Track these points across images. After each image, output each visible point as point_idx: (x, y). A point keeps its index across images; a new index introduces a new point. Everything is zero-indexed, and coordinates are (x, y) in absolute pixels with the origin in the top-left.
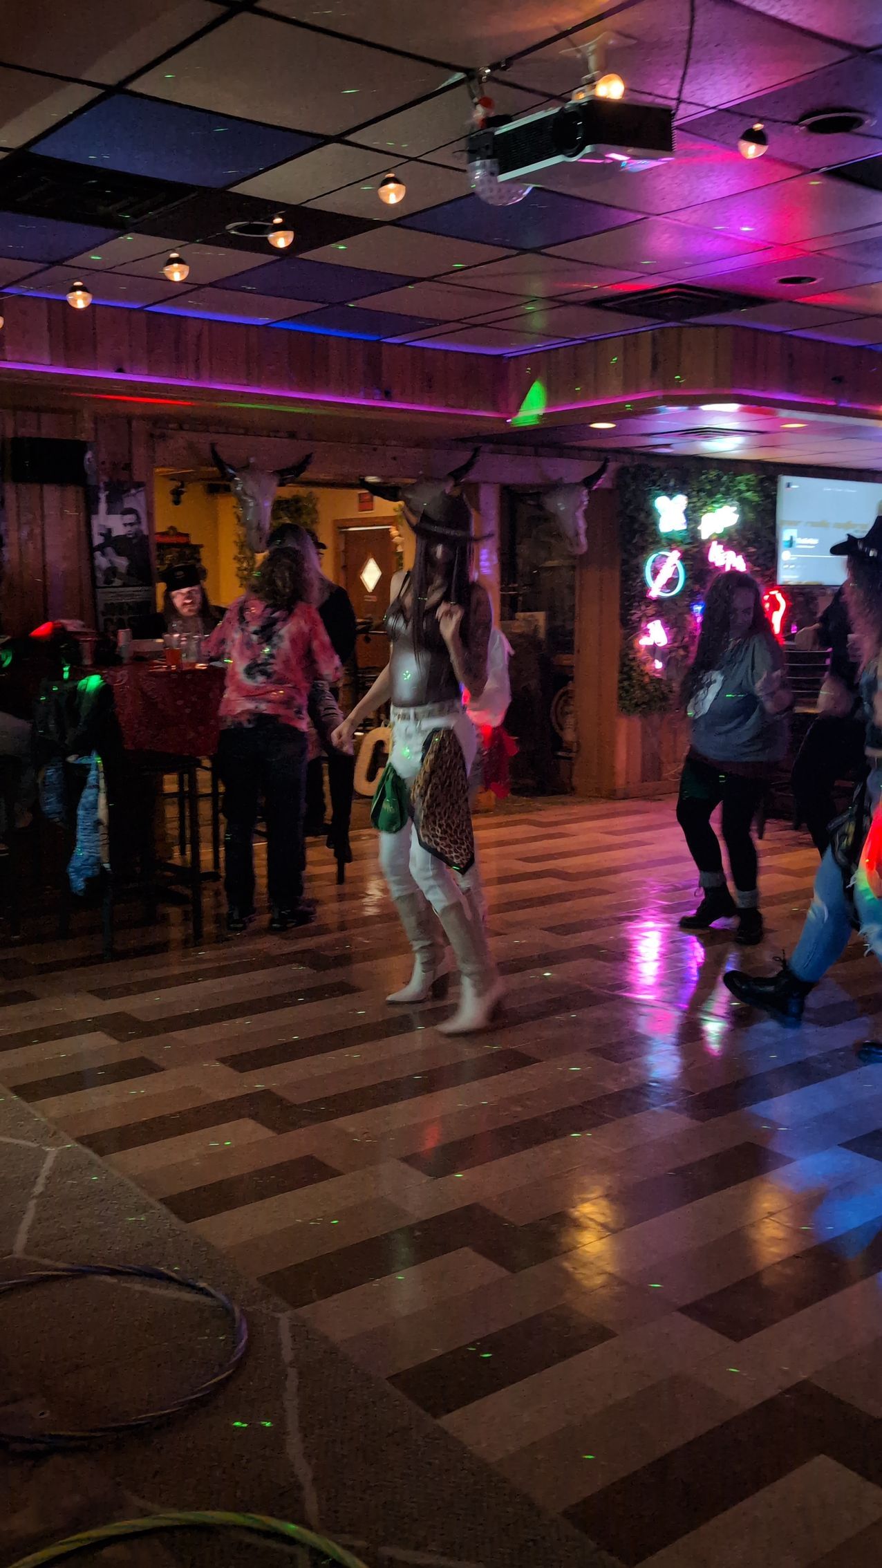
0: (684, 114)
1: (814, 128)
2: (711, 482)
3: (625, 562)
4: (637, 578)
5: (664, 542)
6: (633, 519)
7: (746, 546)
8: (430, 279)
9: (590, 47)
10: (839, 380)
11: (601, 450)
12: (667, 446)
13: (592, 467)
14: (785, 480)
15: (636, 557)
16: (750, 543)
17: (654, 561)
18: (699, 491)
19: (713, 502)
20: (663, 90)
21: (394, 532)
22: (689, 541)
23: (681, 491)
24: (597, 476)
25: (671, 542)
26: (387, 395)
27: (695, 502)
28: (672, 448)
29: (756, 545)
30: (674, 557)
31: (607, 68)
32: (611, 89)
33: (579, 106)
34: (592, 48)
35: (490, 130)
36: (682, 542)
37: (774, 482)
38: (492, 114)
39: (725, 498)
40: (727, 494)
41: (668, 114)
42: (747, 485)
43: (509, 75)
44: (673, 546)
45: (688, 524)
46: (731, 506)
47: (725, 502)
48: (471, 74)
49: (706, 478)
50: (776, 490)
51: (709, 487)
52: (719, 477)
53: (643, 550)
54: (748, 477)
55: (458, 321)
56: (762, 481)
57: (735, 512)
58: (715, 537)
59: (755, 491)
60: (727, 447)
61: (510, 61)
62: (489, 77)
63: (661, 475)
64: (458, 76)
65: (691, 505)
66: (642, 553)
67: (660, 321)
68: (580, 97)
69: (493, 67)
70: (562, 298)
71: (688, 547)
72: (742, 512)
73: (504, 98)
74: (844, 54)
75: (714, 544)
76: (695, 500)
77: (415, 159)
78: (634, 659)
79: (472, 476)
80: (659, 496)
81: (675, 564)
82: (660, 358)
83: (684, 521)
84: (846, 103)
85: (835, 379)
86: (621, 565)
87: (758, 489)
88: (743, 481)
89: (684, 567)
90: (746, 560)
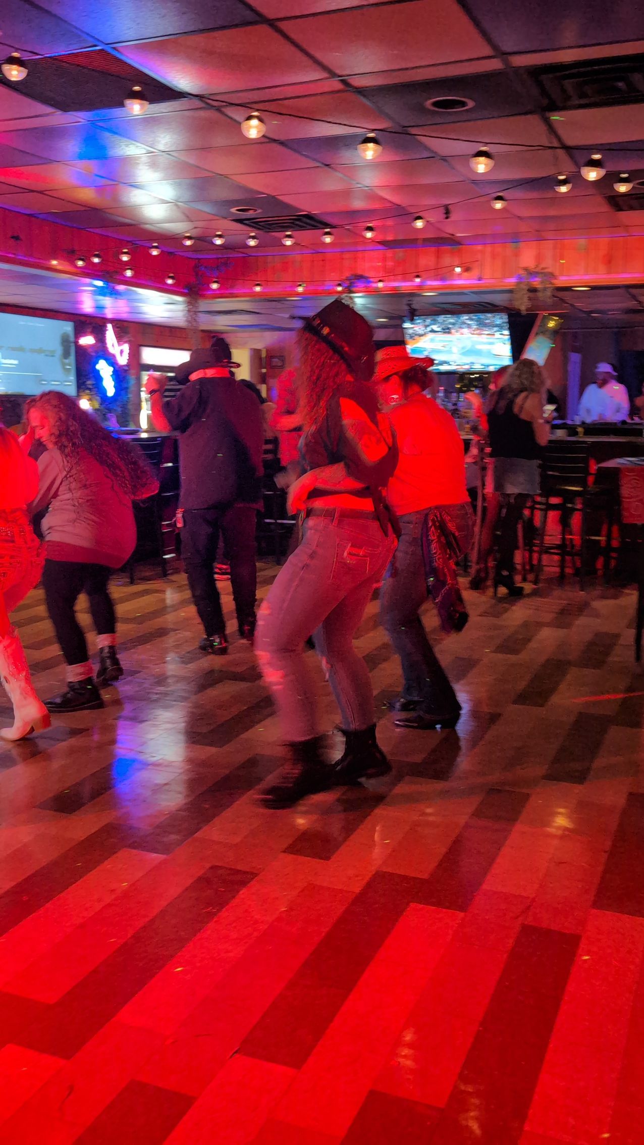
85: (12, 237)
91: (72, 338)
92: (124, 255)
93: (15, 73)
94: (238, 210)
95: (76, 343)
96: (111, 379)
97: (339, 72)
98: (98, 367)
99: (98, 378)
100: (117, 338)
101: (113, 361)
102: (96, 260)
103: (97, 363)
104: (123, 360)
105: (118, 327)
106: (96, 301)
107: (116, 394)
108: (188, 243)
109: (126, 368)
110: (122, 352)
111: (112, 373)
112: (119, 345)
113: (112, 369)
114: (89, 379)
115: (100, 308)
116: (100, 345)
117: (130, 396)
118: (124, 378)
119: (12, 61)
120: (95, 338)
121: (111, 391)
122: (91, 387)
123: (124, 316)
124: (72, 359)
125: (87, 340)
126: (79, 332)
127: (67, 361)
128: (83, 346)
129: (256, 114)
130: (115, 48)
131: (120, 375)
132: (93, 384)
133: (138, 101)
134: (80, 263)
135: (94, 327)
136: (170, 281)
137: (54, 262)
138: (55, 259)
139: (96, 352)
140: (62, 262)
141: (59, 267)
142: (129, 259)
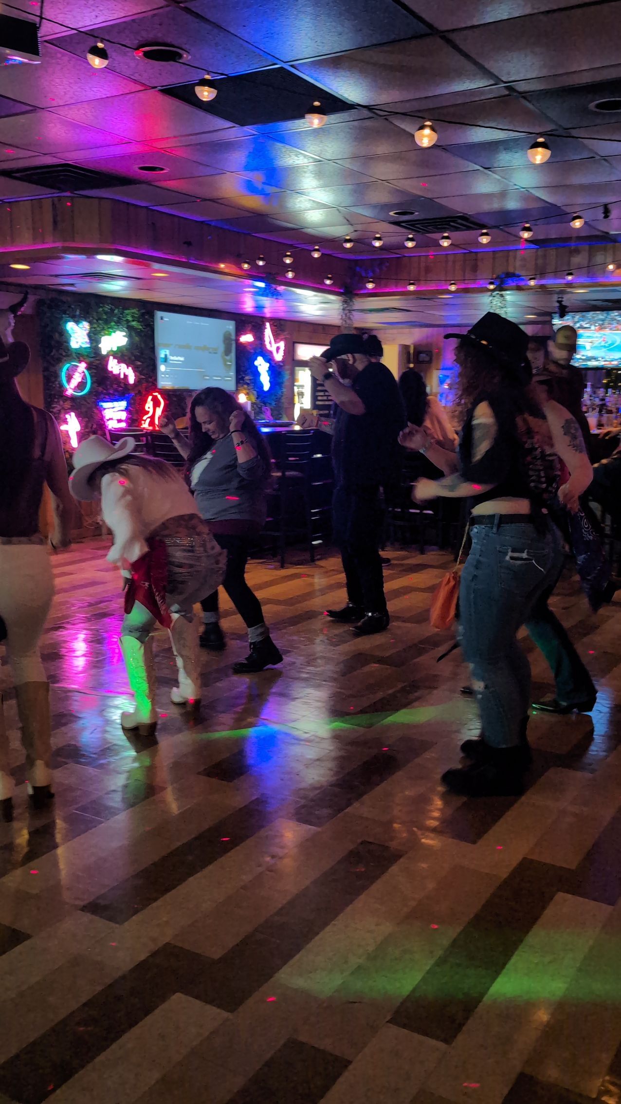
0: (46, 30)
1: (147, 55)
2: (106, 313)
3: (46, 369)
4: (56, 381)
5: (74, 355)
6: (51, 337)
7: (134, 361)
10: (189, 244)
11: (20, 285)
12: (72, 285)
13: (16, 298)
14: (159, 314)
15: (54, 366)
16: (137, 358)
17: (68, 370)
18: (97, 320)
19: (109, 328)
20: (28, 7)
22: (93, 355)
23: (86, 319)
24: (21, 304)
25: (79, 356)
27: (95, 328)
28: (75, 287)
29: (142, 360)
30: (82, 366)
36: (87, 356)
37: (152, 316)
39: (118, 326)
40: (118, 323)
41: (34, 26)
42: (133, 317)
44: (82, 359)
45: (91, 343)
46: (122, 331)
47: (118, 329)
49: (103, 310)
50: (153, 322)
51: (105, 317)
52: (112, 310)
53: (59, 361)
54: (133, 311)
56: (143, 315)
57: (124, 336)
58: (112, 353)
59: (139, 321)
60: (116, 287)
63: (69, 307)
65: (93, 329)
66: (58, 363)
67: (58, 191)
71: (92, 359)
72: (130, 336)
75: (111, 358)
76: (95, 326)
80: (70, 321)
81: (83, 372)
82: (59, 218)
83: (88, 341)
84: (169, 40)
85: (185, 243)
86: (43, 371)
87: (141, 320)
88: (130, 314)
89: (90, 374)
90: (134, 371)
91: (233, 337)
92: (287, 258)
93: (206, 93)
94: (395, 213)
95: (237, 340)
96: (267, 374)
97: (504, 79)
98: (256, 363)
99: (257, 374)
100: (273, 335)
101: (269, 357)
102: (261, 263)
103: (256, 359)
104: (279, 357)
105: (275, 326)
106: (256, 301)
107: (271, 388)
108: (348, 245)
109: (282, 364)
110: (278, 349)
111: (268, 369)
112: (276, 342)
113: (268, 365)
114: (247, 375)
115: (259, 307)
116: (258, 342)
117: (284, 390)
118: (280, 373)
119: (203, 83)
120: (254, 336)
121: (266, 387)
122: (248, 382)
123: (281, 315)
124: (233, 355)
125: (247, 338)
126: (239, 331)
127: (228, 358)
128: (244, 343)
129: (428, 123)
130: (292, 66)
131: (275, 370)
132: (250, 380)
133: (316, 115)
134: (246, 266)
135: (253, 326)
136: (328, 282)
137: (222, 266)
138: (223, 262)
139: (255, 349)
140: (229, 265)
141: (227, 271)
142: (291, 261)
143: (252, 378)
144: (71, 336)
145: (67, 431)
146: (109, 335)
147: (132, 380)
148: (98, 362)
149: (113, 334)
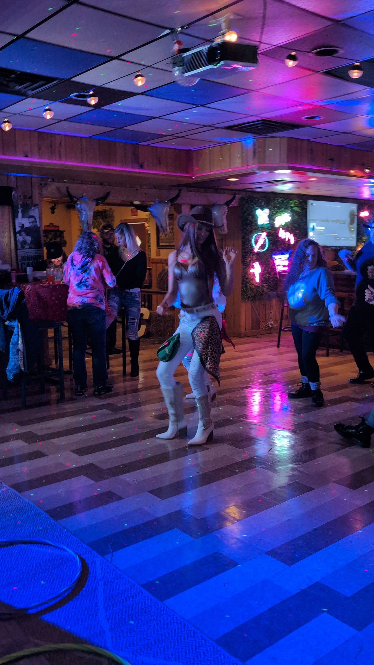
0: (263, 48)
1: (318, 54)
3: (243, 237)
4: (249, 244)
5: (260, 228)
6: (247, 219)
8: (158, 118)
9: (222, 19)
10: (332, 160)
11: (232, 190)
12: (261, 188)
13: (229, 197)
14: (310, 202)
15: (248, 235)
16: (296, 229)
17: (255, 237)
18: (274, 207)
19: (280, 212)
20: (254, 38)
21: (146, 225)
22: (270, 228)
23: (267, 207)
24: (232, 200)
25: (263, 229)
26: (141, 167)
27: (272, 212)
28: (262, 189)
29: (299, 230)
30: (264, 235)
31: (230, 28)
32: (232, 37)
33: (218, 44)
34: (223, 20)
35: (181, 54)
36: (267, 229)
37: (306, 203)
38: (182, 47)
39: (286, 210)
40: (286, 208)
41: (256, 48)
42: (294, 204)
43: (188, 31)
44: (264, 230)
45: (270, 221)
46: (288, 213)
47: (285, 212)
48: (173, 31)
49: (278, 202)
50: (306, 207)
51: (279, 205)
52: (283, 201)
53: (251, 232)
54: (295, 201)
55: (171, 135)
56: (300, 203)
57: (289, 216)
58: (281, 226)
59: (298, 207)
60: (285, 188)
61: (189, 25)
62: (181, 32)
63: (258, 201)
64: (167, 31)
65: (271, 213)
67: (257, 135)
68: (218, 41)
69: (182, 27)
70: (215, 126)
71: (269, 231)
72: (292, 216)
73: (187, 41)
74: (329, 23)
75: (281, 229)
76: (272, 211)
77: (150, 66)
78: (248, 278)
79: (178, 201)
80: (258, 209)
81: (265, 238)
82: (257, 151)
83: (268, 220)
84: (332, 44)
85: (330, 159)
86: (242, 238)
87: (299, 206)
88: (292, 203)
89: (268, 239)
90: (294, 236)
91: (356, 213)
93: (356, 74)
95: (358, 215)
106: (371, 191)
114: (364, 236)
115: (373, 195)
119: (354, 68)
120: (370, 213)
124: (355, 225)
125: (364, 214)
126: (360, 209)
127: (352, 226)
128: (363, 217)
134: (367, 171)
135: (369, 206)
137: (352, 171)
138: (352, 169)
139: (369, 220)
140: (356, 171)
141: (355, 174)
143: (367, 238)
144: (258, 218)
145: (254, 273)
146: (280, 216)
147: (292, 242)
148: (273, 232)
149: (282, 215)
